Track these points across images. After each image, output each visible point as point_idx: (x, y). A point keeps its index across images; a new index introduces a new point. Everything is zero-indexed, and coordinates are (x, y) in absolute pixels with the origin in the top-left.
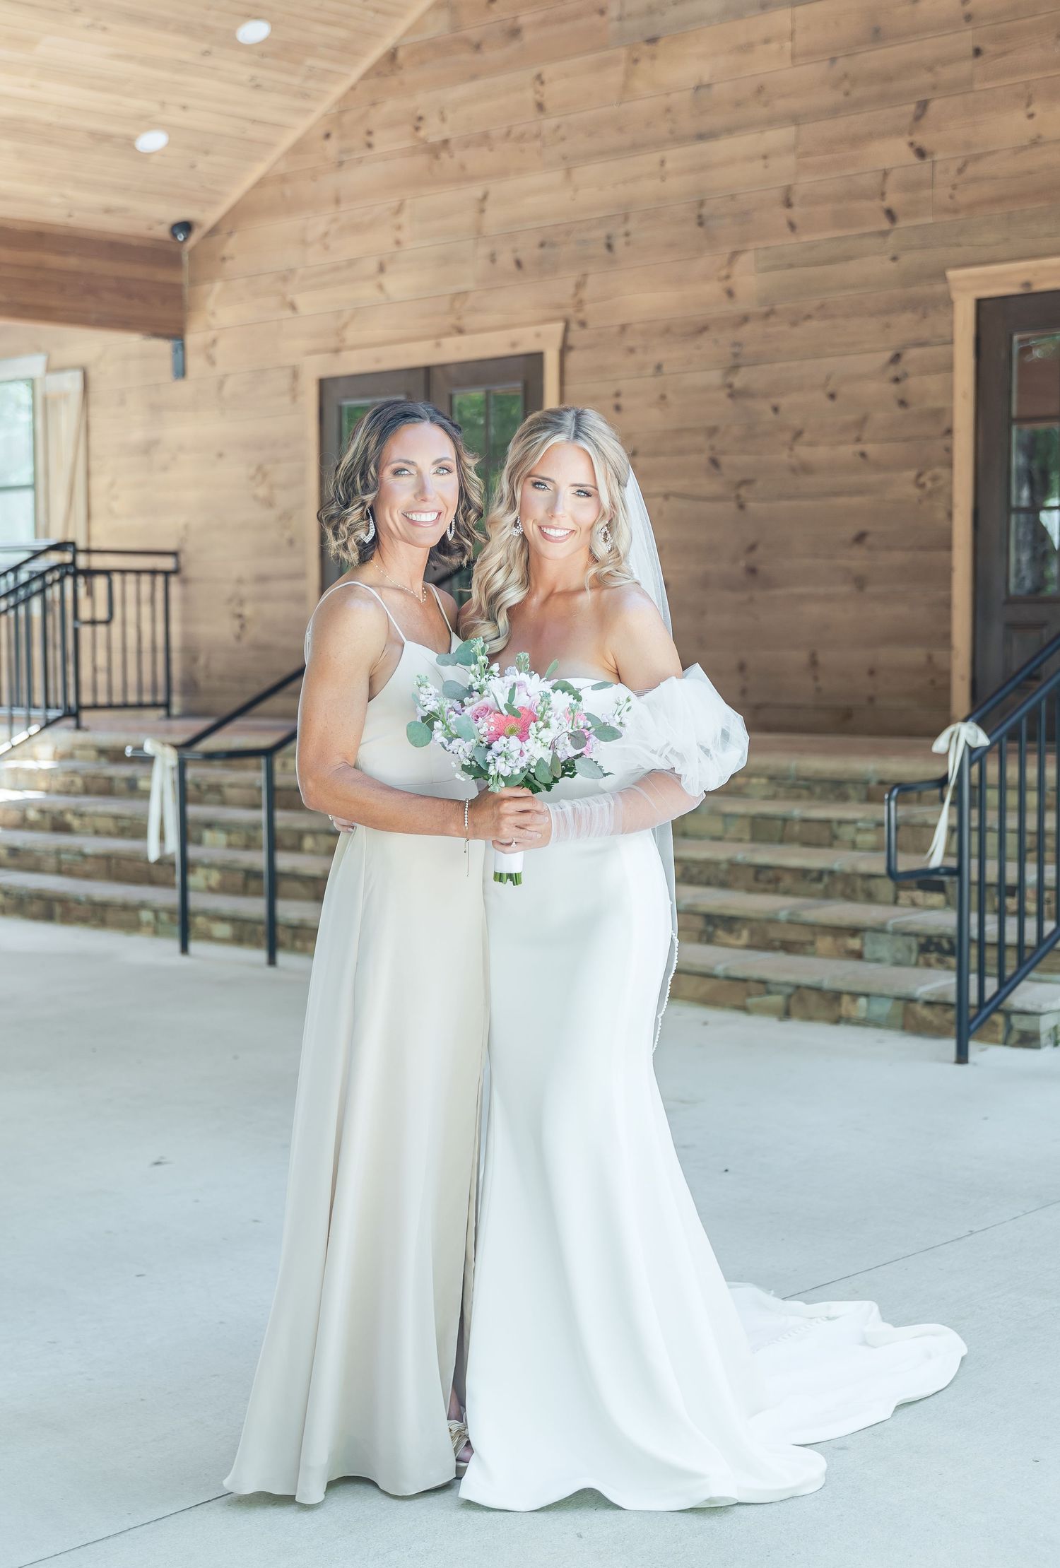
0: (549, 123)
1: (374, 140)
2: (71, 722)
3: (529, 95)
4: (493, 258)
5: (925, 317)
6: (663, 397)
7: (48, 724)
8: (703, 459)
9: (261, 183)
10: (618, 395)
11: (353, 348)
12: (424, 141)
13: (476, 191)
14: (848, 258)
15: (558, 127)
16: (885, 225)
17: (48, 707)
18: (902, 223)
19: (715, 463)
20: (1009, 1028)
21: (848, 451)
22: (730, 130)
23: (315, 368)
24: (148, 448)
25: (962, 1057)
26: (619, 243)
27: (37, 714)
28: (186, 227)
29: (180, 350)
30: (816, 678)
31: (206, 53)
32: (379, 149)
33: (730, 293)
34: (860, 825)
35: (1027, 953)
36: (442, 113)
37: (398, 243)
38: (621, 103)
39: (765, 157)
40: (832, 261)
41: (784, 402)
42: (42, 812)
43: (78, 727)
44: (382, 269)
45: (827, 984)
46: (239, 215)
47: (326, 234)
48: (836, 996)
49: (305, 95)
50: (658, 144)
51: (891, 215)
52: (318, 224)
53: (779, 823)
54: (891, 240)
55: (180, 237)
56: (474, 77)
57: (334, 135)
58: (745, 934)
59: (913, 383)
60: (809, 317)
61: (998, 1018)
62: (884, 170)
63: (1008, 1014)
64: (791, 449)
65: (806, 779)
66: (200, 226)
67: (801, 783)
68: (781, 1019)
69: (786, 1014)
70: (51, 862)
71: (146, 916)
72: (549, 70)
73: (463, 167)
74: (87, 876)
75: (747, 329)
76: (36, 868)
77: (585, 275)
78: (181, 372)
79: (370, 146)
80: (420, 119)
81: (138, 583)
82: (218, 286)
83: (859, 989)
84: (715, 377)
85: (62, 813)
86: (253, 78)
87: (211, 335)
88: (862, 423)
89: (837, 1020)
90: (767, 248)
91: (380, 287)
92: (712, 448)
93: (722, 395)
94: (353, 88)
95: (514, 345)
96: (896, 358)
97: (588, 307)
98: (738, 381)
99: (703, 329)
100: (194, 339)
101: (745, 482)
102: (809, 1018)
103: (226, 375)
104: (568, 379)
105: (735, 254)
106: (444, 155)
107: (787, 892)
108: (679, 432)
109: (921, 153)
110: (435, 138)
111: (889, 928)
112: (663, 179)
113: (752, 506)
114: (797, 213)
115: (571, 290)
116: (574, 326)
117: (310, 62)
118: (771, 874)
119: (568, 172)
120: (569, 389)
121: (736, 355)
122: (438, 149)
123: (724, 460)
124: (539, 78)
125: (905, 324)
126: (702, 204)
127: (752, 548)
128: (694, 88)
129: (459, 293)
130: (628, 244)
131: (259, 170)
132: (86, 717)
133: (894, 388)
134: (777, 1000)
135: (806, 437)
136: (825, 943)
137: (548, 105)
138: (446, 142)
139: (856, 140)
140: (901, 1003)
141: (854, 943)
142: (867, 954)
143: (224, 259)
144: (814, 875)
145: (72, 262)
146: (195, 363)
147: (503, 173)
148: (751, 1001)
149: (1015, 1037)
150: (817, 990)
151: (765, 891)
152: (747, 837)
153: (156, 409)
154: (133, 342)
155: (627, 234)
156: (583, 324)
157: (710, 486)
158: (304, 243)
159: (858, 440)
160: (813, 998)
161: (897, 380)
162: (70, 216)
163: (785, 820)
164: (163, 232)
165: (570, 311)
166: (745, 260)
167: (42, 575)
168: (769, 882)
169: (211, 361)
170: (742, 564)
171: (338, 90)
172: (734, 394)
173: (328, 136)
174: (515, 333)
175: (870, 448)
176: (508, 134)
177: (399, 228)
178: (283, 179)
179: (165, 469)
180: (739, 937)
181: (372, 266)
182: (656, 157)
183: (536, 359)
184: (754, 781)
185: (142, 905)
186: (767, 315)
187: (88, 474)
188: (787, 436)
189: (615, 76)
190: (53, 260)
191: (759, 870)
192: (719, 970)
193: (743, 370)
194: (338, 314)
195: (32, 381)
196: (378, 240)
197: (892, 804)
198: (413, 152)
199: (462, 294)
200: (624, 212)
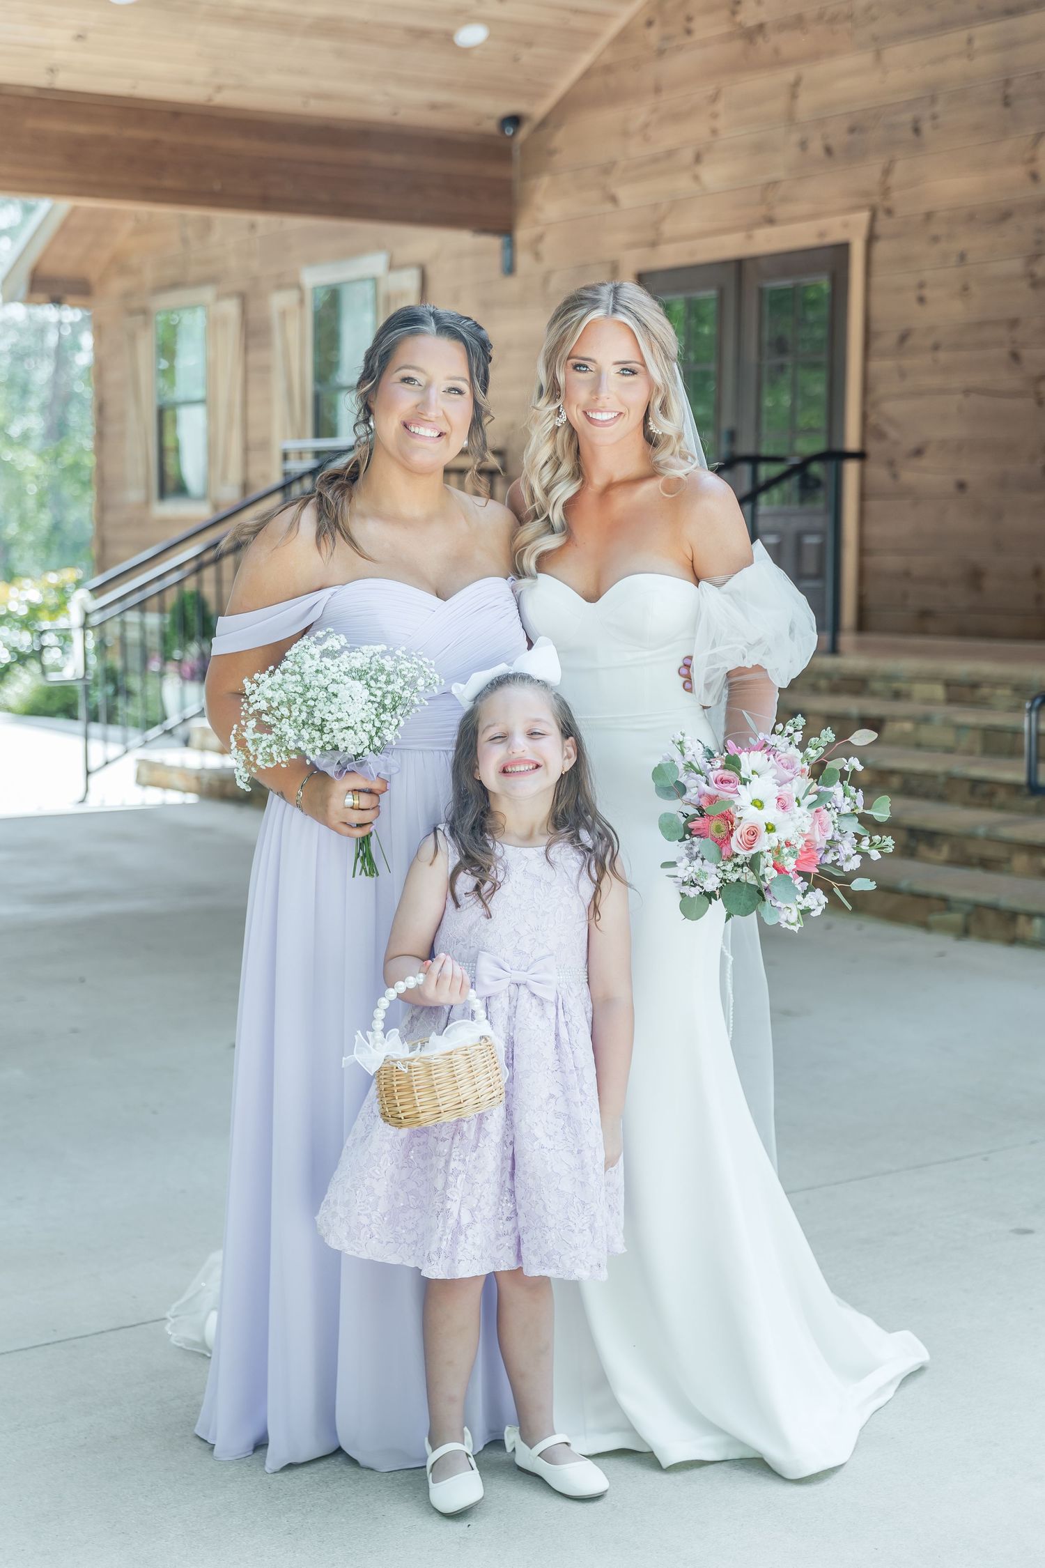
1: (695, 25)
4: (803, 145)
6: (966, 288)
8: (1005, 352)
9: (587, 74)
10: (921, 285)
11: (673, 240)
12: (740, 25)
13: (789, 75)
15: (870, 7)
19: (1015, 356)
22: (1037, 5)
23: (634, 261)
26: (926, 127)
28: (514, 120)
29: (510, 246)
32: (699, 35)
33: (1034, 177)
37: (714, 132)
44: (698, 159)
45: (1007, 902)
46: (567, 106)
47: (646, 125)
48: (1011, 916)
50: (966, 21)
52: (640, 113)
53: (1009, 736)
55: (508, 131)
57: (657, 23)
58: (945, 852)
66: (528, 118)
68: (960, 938)
69: (965, 932)
73: (776, 51)
77: (892, 162)
78: (510, 269)
79: (689, 32)
80: (738, 3)
82: (545, 181)
83: (1034, 907)
84: (1016, 265)
87: (538, 230)
89: (1013, 941)
91: (696, 178)
92: (1013, 342)
93: (1024, 285)
95: (822, 234)
97: (895, 195)
98: (1041, 270)
99: (1006, 216)
100: (523, 234)
102: (986, 937)
103: (551, 272)
104: (875, 269)
105: (1040, 135)
106: (760, 40)
107: (1001, 807)
108: (981, 324)
110: (751, 23)
112: (971, 57)
115: (878, 176)
116: (881, 216)
118: (985, 788)
119: (878, 55)
120: (877, 280)
121: (1038, 242)
122: (753, 34)
123: (1025, 353)
126: (1007, 82)
129: (770, 183)
130: (935, 127)
131: (585, 60)
134: (956, 918)
136: (1021, 861)
138: (761, 27)
143: (551, 153)
145: (398, 160)
146: (524, 260)
147: (815, 56)
148: (935, 918)
150: (994, 908)
151: (979, 806)
152: (978, 747)
153: (487, 306)
154: (463, 239)
155: (934, 117)
156: (889, 212)
157: (1009, 380)
158: (625, 134)
160: (990, 917)
162: (396, 113)
165: (876, 199)
168: (985, 796)
169: (537, 256)
170: (1040, 464)
172: (1036, 283)
173: (650, 24)
174: (823, 223)
176: (820, 17)
177: (715, 116)
178: (608, 69)
180: (940, 852)
181: (687, 155)
182: (964, 34)
183: (842, 249)
184: (999, 692)
190: (378, 158)
191: (976, 783)
192: (904, 884)
194: (656, 206)
195: (375, 280)
196: (697, 130)
197: (1034, 715)
198: (730, 37)
199: (774, 184)
200: (931, 94)
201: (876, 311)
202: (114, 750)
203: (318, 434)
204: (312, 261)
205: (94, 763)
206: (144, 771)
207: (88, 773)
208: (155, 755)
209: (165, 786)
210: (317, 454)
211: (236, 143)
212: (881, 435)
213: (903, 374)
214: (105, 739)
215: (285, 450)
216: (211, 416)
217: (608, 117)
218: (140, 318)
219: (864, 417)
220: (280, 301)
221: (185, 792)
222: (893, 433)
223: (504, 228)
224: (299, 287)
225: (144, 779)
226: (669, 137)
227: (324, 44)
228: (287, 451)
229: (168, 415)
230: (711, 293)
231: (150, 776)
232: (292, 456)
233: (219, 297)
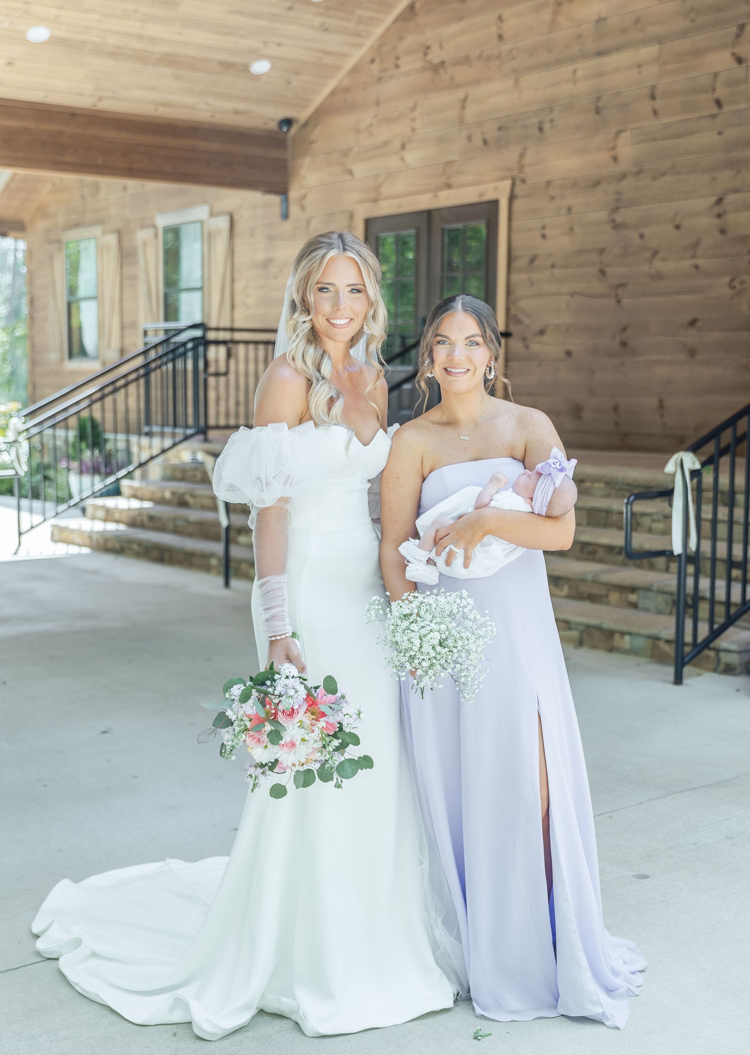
0: (506, 47)
1: (401, 62)
2: (201, 437)
3: (494, 30)
4: (469, 138)
5: (738, 173)
6: (571, 229)
7: (187, 438)
8: (595, 270)
9: (333, 93)
10: (544, 227)
11: (387, 198)
12: (429, 62)
13: (460, 94)
14: (690, 133)
15: (511, 51)
16: (715, 110)
17: (186, 426)
18: (726, 109)
19: (603, 272)
20: (719, 660)
21: (686, 264)
22: (618, 49)
23: (363, 212)
24: (266, 264)
25: (678, 680)
26: (547, 127)
27: (179, 431)
28: (288, 122)
29: (286, 201)
30: (662, 416)
31: (290, 9)
32: (403, 69)
33: (615, 159)
34: (655, 517)
35: (733, 610)
36: (441, 44)
37: (413, 130)
38: (550, 33)
39: (639, 66)
40: (679, 136)
41: (647, 232)
42: (173, 493)
43: (206, 440)
44: (403, 147)
45: (608, 625)
46: (321, 113)
47: (371, 125)
48: (611, 633)
49: (358, 35)
50: (573, 59)
51: (719, 103)
52: (366, 118)
53: (604, 514)
54: (718, 120)
55: (284, 129)
56: (460, 19)
57: (377, 60)
58: (566, 589)
59: (730, 218)
60: (664, 174)
61: (712, 654)
62: (715, 73)
63: (718, 651)
64: (651, 263)
65: (629, 485)
66: (296, 121)
67: (625, 487)
68: (576, 647)
69: (580, 644)
70: (170, 526)
71: (214, 562)
72: (506, 12)
73: (452, 79)
74: (190, 535)
75: (625, 183)
76: (162, 529)
77: (525, 149)
79: (397, 66)
80: (428, 48)
81: (256, 350)
82: (307, 160)
83: (624, 628)
84: (603, 215)
85: (183, 494)
86: (322, 24)
87: (303, 191)
88: (696, 245)
89: (611, 650)
90: (639, 128)
91: (402, 159)
92: (601, 263)
93: (608, 227)
94: (388, 29)
95: (481, 195)
96: (719, 201)
97: (527, 170)
98: (619, 218)
99: (597, 183)
100: (293, 194)
101: (622, 285)
102: (594, 647)
103: (311, 218)
104: (514, 217)
105: (619, 133)
106: (442, 72)
107: (600, 561)
108: (581, 252)
109: (739, 60)
110: (436, 60)
111: (655, 588)
112: (575, 82)
113: (625, 301)
114: (658, 104)
115: (516, 158)
116: (518, 183)
117: (359, 12)
118: (590, 548)
119: (517, 81)
120: (516, 224)
121: (617, 200)
122: (437, 68)
123: (609, 270)
124: (500, 18)
125: (725, 177)
126: (598, 99)
127: (624, 329)
128: (595, 21)
129: (448, 162)
130: (552, 127)
131: (332, 84)
132: (212, 434)
133: (717, 221)
134: (574, 634)
135: (660, 255)
136: (614, 597)
137: (505, 36)
138: (443, 63)
139: (698, 53)
140: (651, 640)
141: (633, 597)
142: (641, 605)
143: (311, 143)
144: (617, 550)
145: (215, 146)
146: (294, 210)
147: (477, 82)
149: (722, 667)
150: (599, 628)
151: (586, 560)
152: (584, 522)
153: (271, 239)
154: (256, 197)
155: (552, 121)
156: (523, 181)
157: (598, 287)
158: (358, 131)
159: (693, 257)
160: (597, 634)
161: (719, 216)
162: (213, 117)
163: (608, 512)
164: (273, 126)
165: (516, 173)
166: (625, 137)
167: (184, 344)
168: (590, 553)
169: (303, 208)
170: (618, 340)
171: (379, 30)
172: (616, 226)
173: (373, 61)
174: (481, 188)
175: (701, 262)
176: (480, 56)
177: (414, 120)
178: (346, 90)
179: (276, 277)
180: (562, 590)
181: (397, 145)
182: (571, 68)
183: (495, 203)
184: (596, 485)
185: (211, 555)
186: (638, 173)
187: (233, 281)
188: (648, 254)
189: (546, 15)
190: (203, 145)
191: (584, 545)
193: (622, 210)
194: (377, 176)
195: (202, 222)
196: (402, 128)
197: (629, 507)
198: (423, 70)
199: (451, 163)
200: (550, 106)
201: (515, 243)
202: (38, 519)
203: (166, 319)
204: (162, 210)
205: (25, 527)
206: (56, 532)
207: (20, 534)
208: (63, 522)
209: (69, 542)
210: (167, 331)
211: (112, 134)
212: (518, 321)
213: (532, 284)
214: (31, 511)
215: (145, 328)
216: (101, 307)
217: (346, 121)
218: (56, 246)
219: (508, 310)
220: (142, 235)
221: (80, 546)
222: (526, 320)
223: (282, 190)
224: (154, 227)
225: (56, 537)
226: (385, 133)
227: (167, 71)
228: (146, 329)
229: (74, 307)
230: (413, 232)
231: (60, 536)
232: (150, 333)
233: (104, 233)
